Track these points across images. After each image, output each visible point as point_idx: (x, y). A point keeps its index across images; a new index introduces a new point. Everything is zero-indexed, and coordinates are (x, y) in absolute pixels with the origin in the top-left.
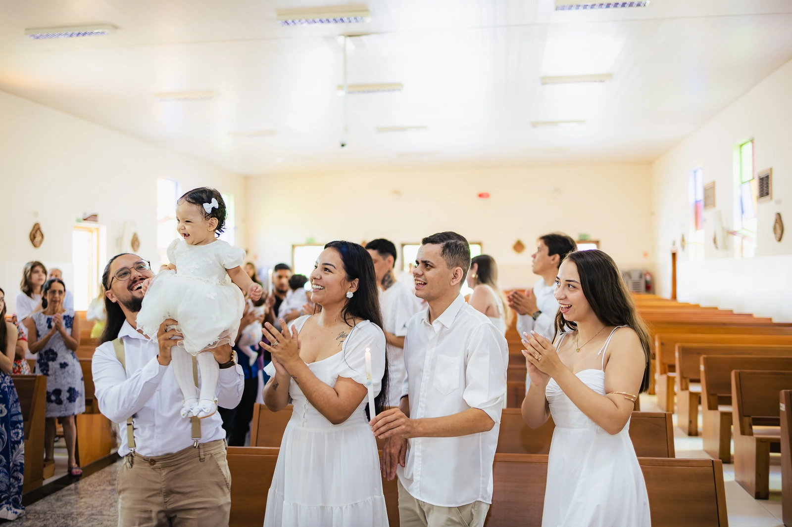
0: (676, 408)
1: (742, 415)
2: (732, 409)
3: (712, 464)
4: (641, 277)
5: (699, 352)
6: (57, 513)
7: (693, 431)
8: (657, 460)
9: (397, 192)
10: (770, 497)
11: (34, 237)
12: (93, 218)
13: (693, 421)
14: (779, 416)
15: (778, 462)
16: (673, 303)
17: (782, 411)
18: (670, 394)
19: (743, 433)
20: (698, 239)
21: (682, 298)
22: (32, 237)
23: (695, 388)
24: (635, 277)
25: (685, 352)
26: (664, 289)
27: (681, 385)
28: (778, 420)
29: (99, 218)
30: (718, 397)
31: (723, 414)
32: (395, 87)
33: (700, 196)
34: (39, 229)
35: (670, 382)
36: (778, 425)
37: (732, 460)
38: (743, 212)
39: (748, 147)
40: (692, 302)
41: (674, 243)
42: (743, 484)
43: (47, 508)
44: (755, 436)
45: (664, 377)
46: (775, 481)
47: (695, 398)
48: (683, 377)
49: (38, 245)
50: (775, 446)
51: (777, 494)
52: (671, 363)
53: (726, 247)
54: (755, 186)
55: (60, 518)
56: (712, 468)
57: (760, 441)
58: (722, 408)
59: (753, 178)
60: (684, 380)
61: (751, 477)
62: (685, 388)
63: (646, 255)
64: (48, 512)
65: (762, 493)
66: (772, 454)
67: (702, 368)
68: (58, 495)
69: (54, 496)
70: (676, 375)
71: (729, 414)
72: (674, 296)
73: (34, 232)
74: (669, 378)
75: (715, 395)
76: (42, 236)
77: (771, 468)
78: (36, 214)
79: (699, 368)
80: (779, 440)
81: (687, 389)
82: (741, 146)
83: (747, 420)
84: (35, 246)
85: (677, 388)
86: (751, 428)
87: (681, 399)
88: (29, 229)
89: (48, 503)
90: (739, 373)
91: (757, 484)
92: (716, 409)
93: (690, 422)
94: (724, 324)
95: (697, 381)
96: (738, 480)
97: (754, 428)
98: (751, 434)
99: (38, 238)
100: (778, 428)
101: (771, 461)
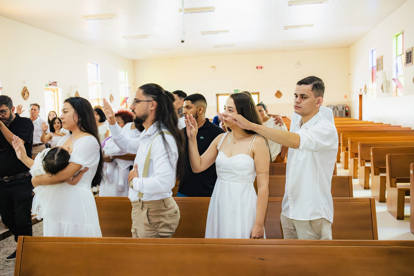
0: (358, 175)
1: (391, 177)
2: (387, 175)
3: (370, 200)
4: (343, 109)
5: (370, 146)
6: (40, 232)
7: (367, 187)
8: (341, 199)
9: (213, 67)
10: (405, 218)
11: (24, 94)
12: (55, 83)
13: (366, 182)
14: (410, 177)
15: (409, 201)
16: (360, 122)
17: (411, 174)
18: (355, 168)
19: (391, 186)
20: (374, 87)
21: (365, 119)
22: (23, 94)
23: (368, 165)
24: (340, 109)
25: (363, 146)
26: (355, 115)
27: (361, 163)
28: (409, 179)
29: (58, 84)
30: (379, 169)
31: (382, 177)
32: (210, 9)
33: (375, 64)
34: (26, 90)
35: (355, 162)
36: (409, 182)
37: (386, 201)
38: (397, 71)
39: (400, 37)
40: (370, 120)
41: (361, 90)
42: (391, 213)
43: (34, 230)
44: (397, 188)
45: (353, 159)
46: (407, 211)
47: (368, 170)
48: (362, 159)
49: (26, 98)
50: (407, 192)
51: (408, 217)
52: (356, 152)
53: (388, 91)
54: (404, 57)
55: (41, 235)
56: (370, 202)
57: (400, 190)
58: (382, 175)
59: (403, 53)
60: (362, 161)
61: (395, 209)
62: (363, 165)
63: (346, 97)
64: (35, 232)
65: (401, 217)
66: (406, 197)
67: (371, 154)
68: (40, 224)
69: (38, 224)
70: (359, 159)
71: (385, 177)
72: (361, 118)
73: (24, 92)
74: (355, 160)
75: (378, 167)
76: (28, 93)
77: (405, 204)
78: (24, 82)
79: (370, 154)
80: (409, 189)
81: (364, 165)
82: (397, 36)
83: (394, 180)
84: (25, 99)
85: (359, 165)
86: (396, 184)
87: (361, 170)
88: (21, 90)
89: (35, 228)
90: (390, 155)
91: (398, 212)
92: (379, 175)
93: (365, 182)
94: (385, 131)
95: (369, 161)
96: (389, 210)
97: (398, 184)
98: (396, 187)
99: (26, 95)
100: (409, 184)
101: (405, 201)
